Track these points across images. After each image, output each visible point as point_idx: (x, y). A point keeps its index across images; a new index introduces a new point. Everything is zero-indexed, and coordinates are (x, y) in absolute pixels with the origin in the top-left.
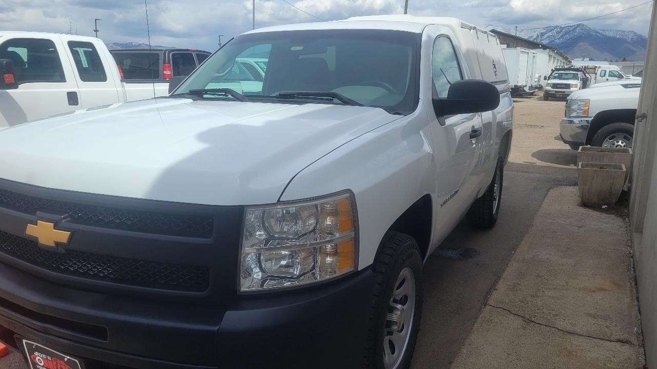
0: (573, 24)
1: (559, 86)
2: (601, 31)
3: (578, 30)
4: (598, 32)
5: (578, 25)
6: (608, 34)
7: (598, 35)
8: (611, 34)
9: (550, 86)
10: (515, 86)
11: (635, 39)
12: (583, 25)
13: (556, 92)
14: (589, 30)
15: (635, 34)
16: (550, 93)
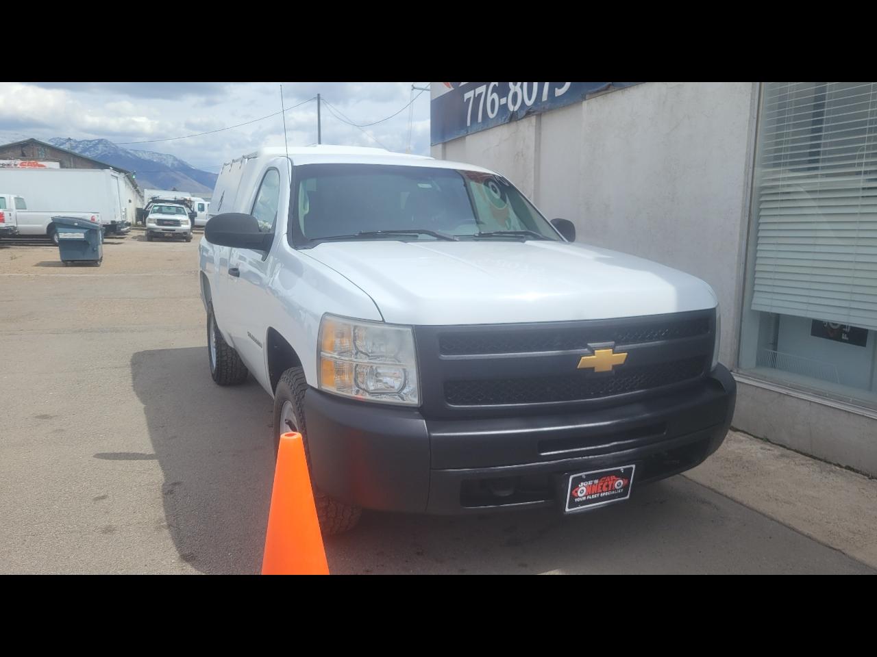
0: (93, 139)
1: (166, 222)
2: (132, 152)
3: (100, 147)
4: (129, 153)
5: (100, 141)
6: (140, 155)
7: (129, 155)
8: (146, 157)
9: (155, 223)
10: (112, 222)
11: (176, 165)
12: (106, 141)
13: (163, 230)
14: (116, 149)
15: (175, 159)
16: (156, 231)
